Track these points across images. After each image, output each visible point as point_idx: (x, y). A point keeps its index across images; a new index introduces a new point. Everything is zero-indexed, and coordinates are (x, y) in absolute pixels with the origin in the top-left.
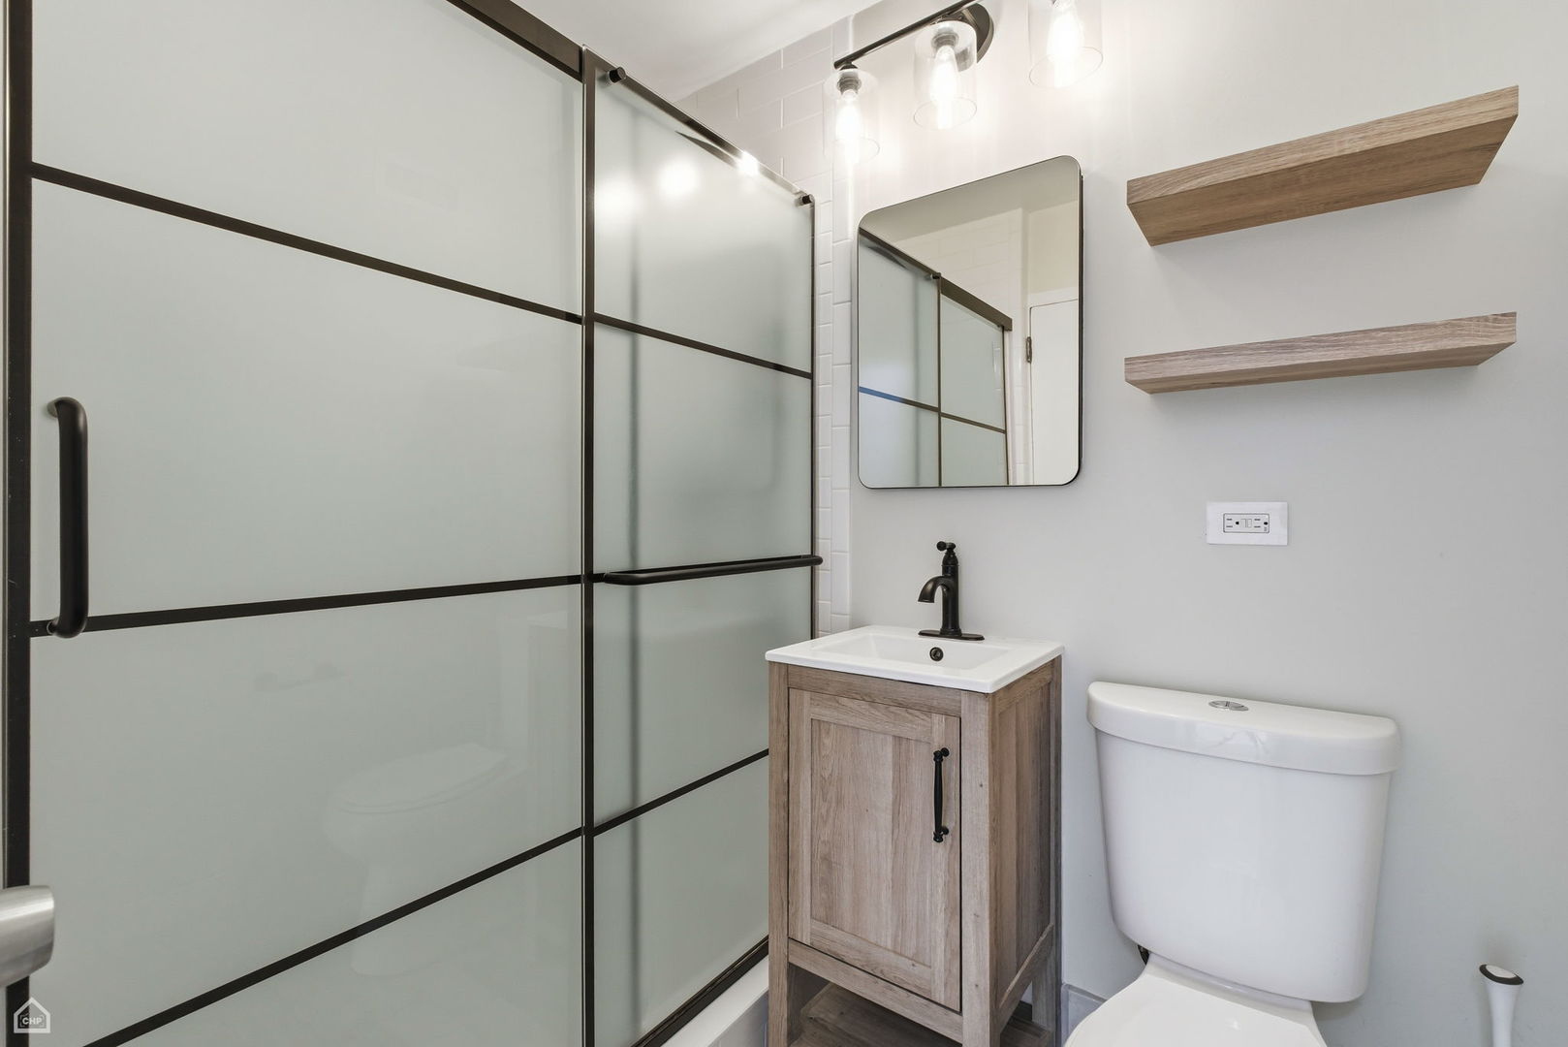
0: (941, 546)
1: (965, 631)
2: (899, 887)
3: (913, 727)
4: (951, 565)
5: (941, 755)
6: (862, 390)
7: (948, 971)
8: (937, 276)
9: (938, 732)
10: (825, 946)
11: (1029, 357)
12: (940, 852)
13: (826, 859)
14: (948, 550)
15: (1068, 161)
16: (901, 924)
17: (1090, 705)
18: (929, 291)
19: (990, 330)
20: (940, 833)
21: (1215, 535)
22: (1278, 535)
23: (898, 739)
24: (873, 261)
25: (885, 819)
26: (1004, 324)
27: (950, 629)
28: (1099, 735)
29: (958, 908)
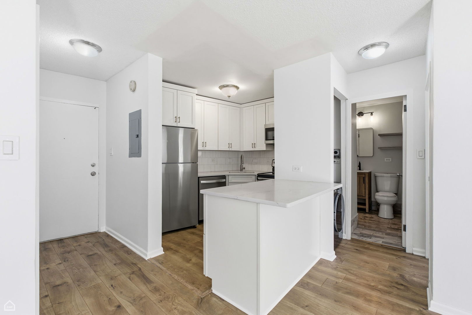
1: (362, 169)
3: (361, 176)
4: (360, 164)
5: (364, 177)
7: (364, 194)
11: (359, 137)
14: (360, 162)
15: (371, 129)
17: (375, 175)
21: (386, 161)
22: (391, 161)
23: (359, 177)
27: (360, 169)
28: (375, 177)
29: (365, 189)
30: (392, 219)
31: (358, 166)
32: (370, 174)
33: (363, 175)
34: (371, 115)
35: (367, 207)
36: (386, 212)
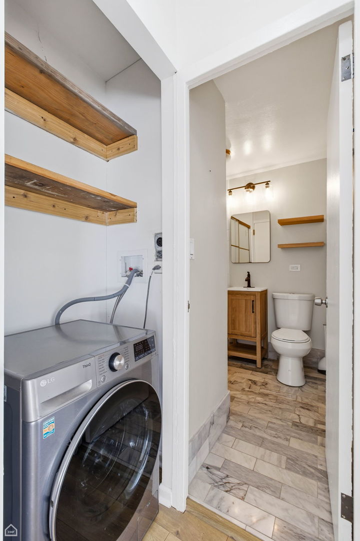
0: (248, 272)
1: (251, 286)
2: (246, 321)
3: (248, 298)
4: (249, 275)
5: (253, 301)
6: (232, 245)
7: (254, 332)
8: (239, 220)
9: (252, 298)
10: (233, 333)
11: (254, 234)
12: (253, 315)
13: (234, 320)
15: (267, 212)
16: (246, 327)
17: (273, 295)
18: (237, 223)
19: (247, 229)
20: (253, 312)
21: (290, 270)
22: (299, 270)
23: (246, 300)
24: (233, 221)
25: (244, 312)
26: (249, 227)
27: (249, 286)
28: (274, 299)
29: (255, 323)
30: (301, 386)
31: (246, 280)
32: (264, 294)
33: (252, 297)
34: (267, 187)
35: (258, 357)
36: (290, 372)
